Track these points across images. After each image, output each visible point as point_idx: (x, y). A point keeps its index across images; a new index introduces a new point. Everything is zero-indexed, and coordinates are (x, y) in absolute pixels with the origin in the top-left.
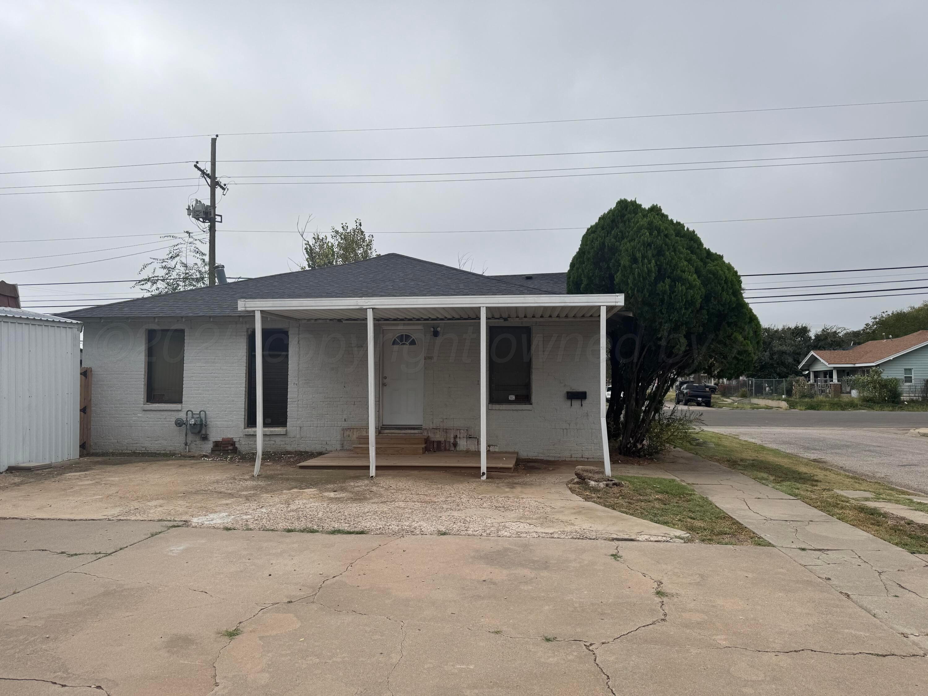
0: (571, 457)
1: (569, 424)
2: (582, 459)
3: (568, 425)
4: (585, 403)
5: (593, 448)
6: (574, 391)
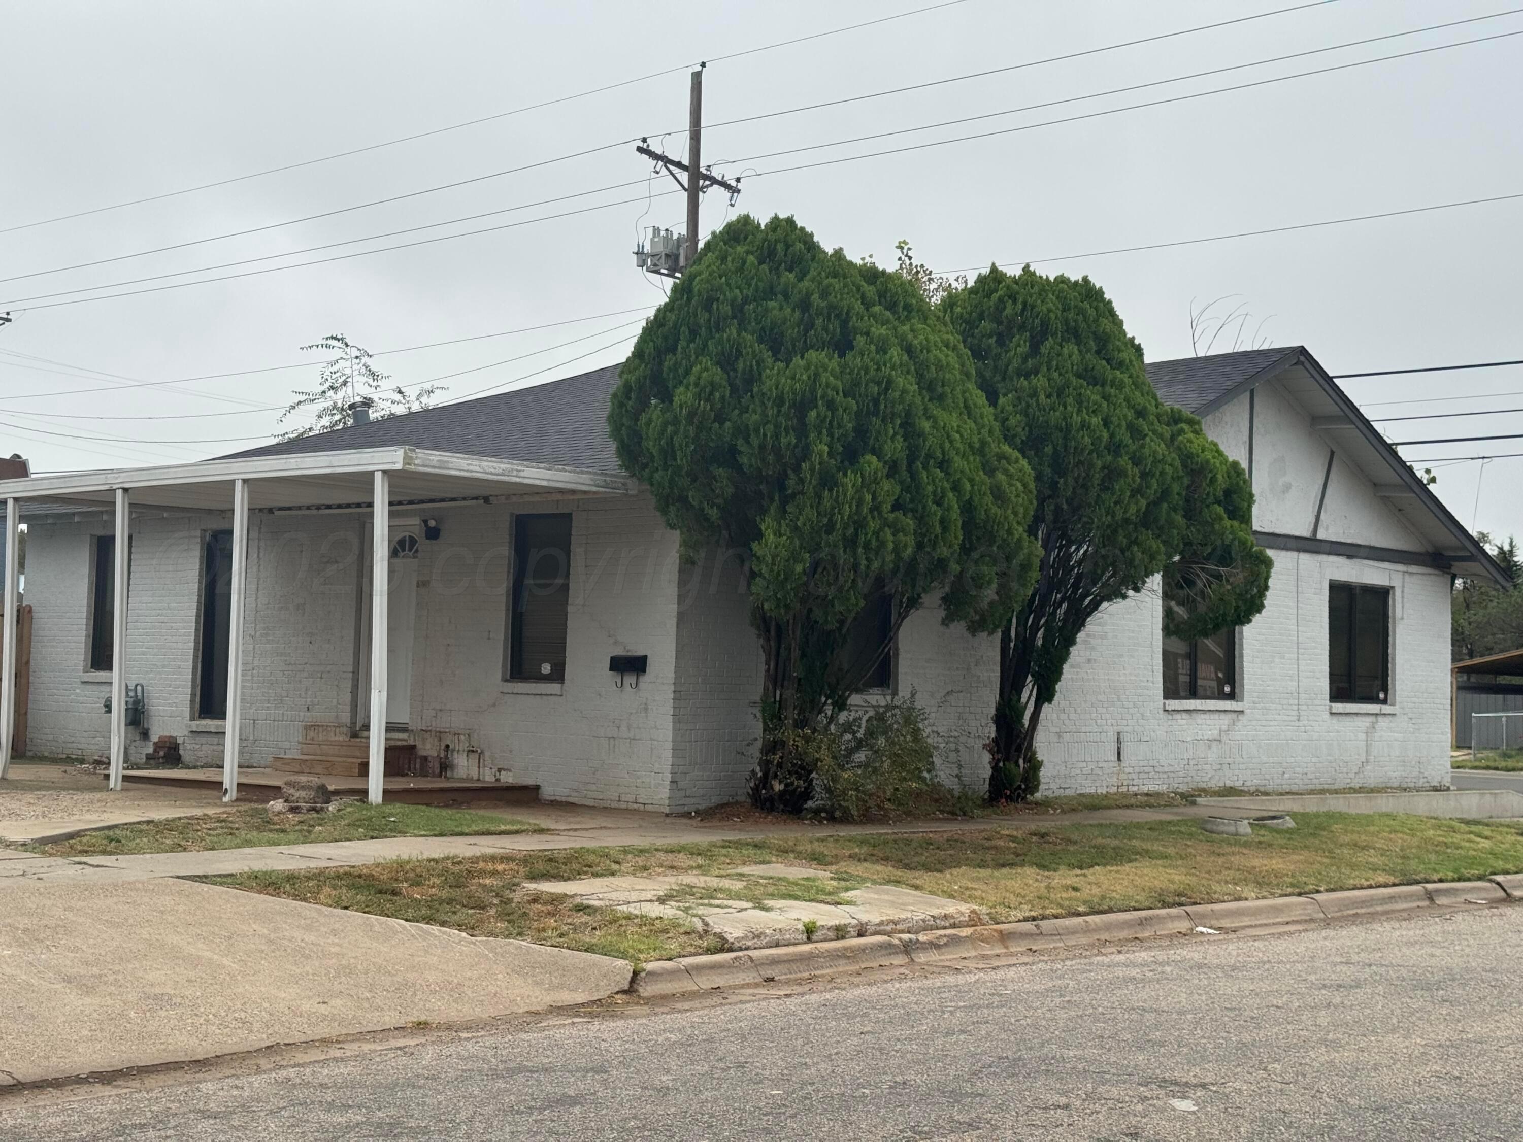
0: (619, 801)
1: (618, 727)
2: (636, 806)
3: (616, 729)
4: (645, 679)
5: (653, 782)
6: (629, 654)
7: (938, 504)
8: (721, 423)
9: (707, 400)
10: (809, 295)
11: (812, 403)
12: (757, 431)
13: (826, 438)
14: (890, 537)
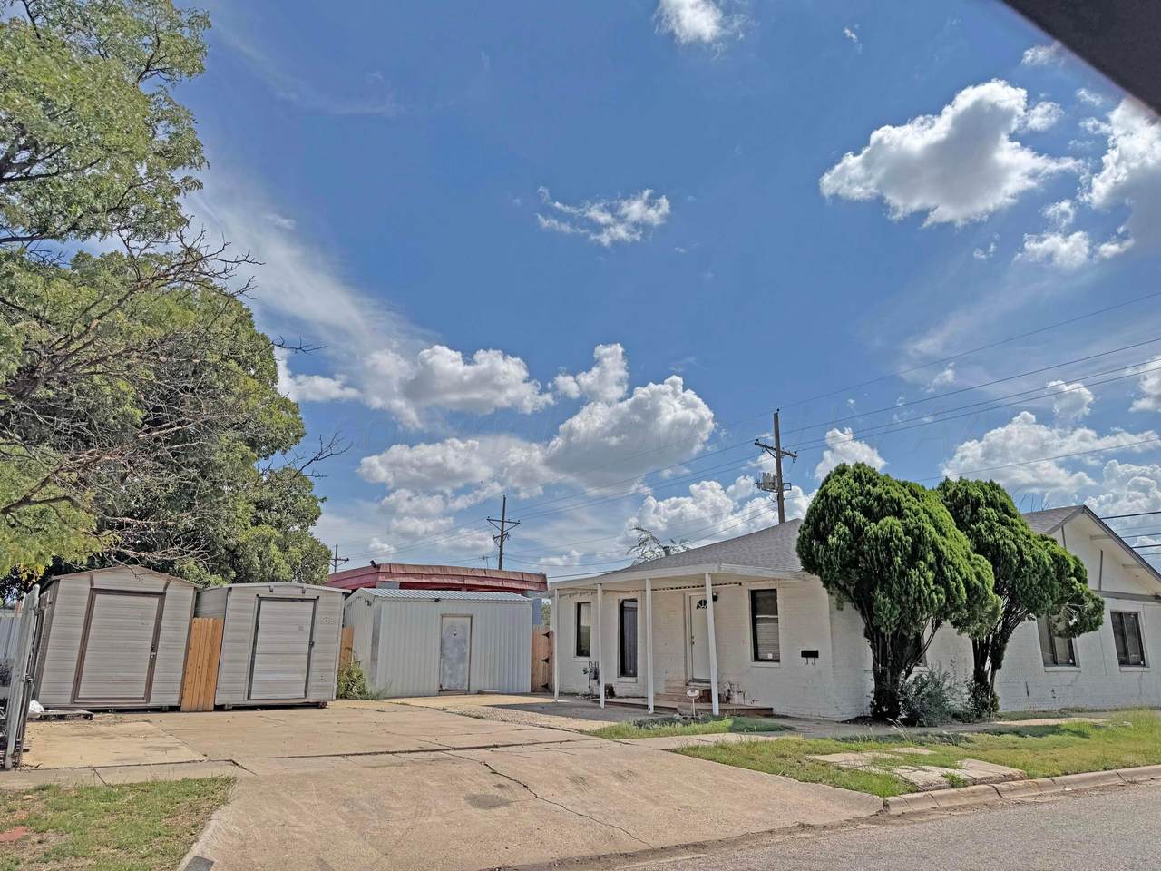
0: (811, 715)
1: (807, 682)
4: (818, 660)
6: (810, 649)
7: (955, 581)
8: (851, 551)
9: (843, 540)
10: (880, 494)
11: (891, 539)
12: (868, 553)
13: (900, 555)
14: (935, 597)
